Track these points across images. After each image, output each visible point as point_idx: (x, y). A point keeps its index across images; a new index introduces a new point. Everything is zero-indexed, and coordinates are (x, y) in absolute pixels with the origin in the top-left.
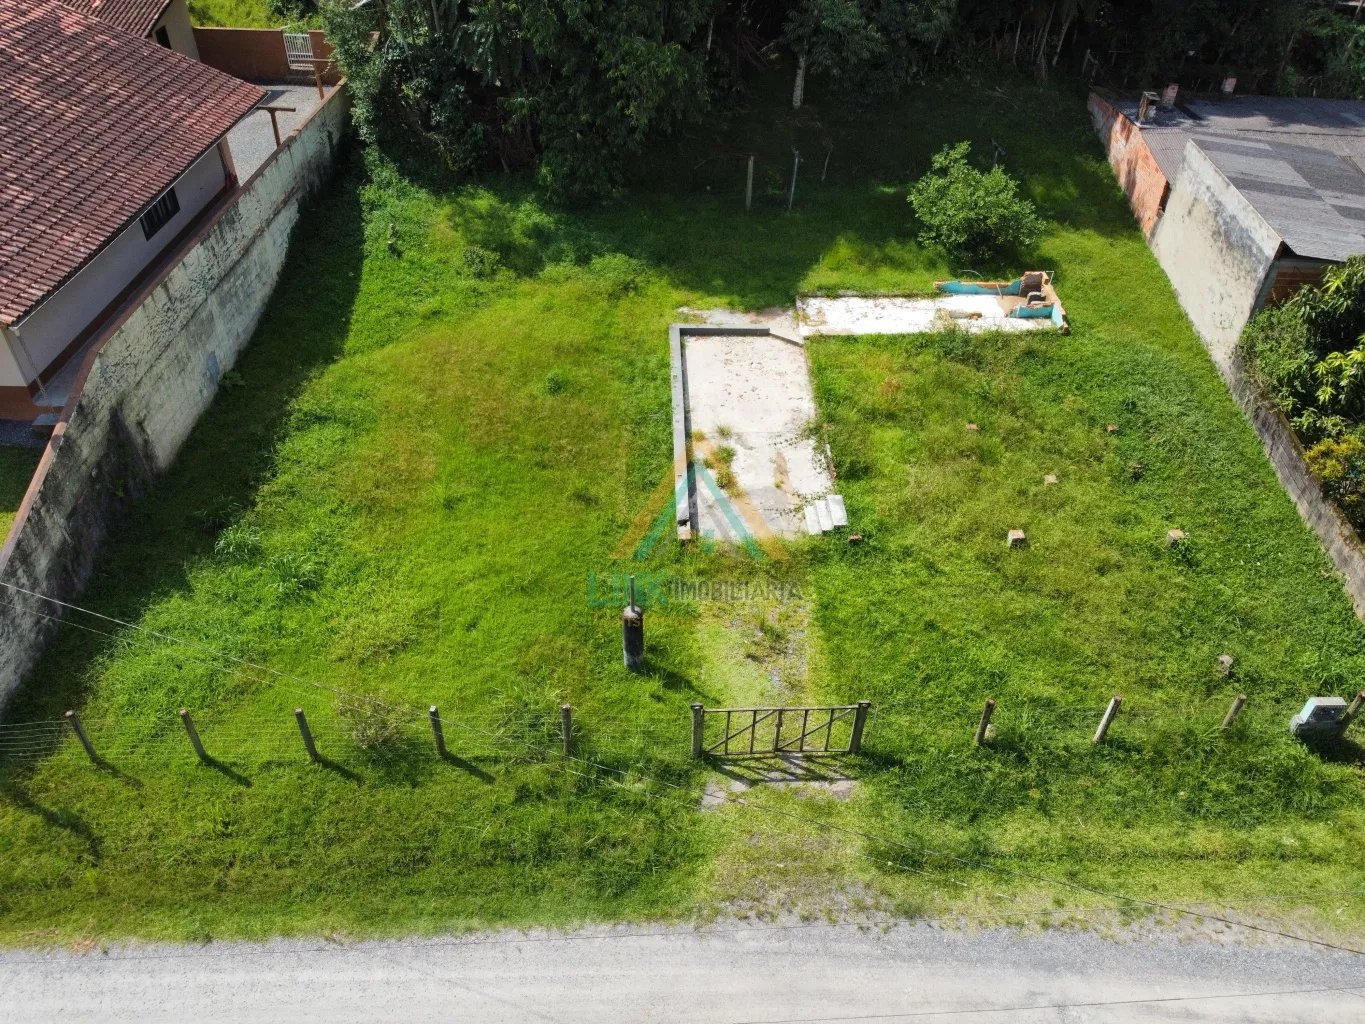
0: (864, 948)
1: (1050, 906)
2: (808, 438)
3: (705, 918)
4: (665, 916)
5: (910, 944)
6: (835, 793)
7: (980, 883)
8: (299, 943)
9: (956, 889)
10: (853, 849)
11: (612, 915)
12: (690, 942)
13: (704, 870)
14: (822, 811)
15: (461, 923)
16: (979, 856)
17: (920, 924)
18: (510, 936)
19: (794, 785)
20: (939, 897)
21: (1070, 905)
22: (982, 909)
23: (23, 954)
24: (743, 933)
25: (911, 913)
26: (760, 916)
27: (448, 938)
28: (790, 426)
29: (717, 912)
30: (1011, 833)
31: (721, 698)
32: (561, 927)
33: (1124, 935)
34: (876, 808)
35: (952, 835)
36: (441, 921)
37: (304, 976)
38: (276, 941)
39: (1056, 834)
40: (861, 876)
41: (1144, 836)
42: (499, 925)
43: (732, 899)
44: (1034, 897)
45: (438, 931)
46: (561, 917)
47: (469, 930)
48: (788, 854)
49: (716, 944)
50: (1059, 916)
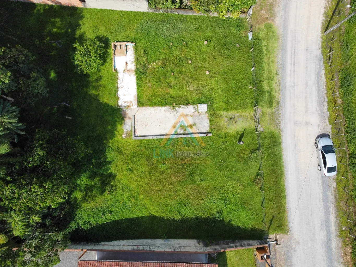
0: (284, 110)
1: (276, 84)
2: (176, 109)
3: (280, 131)
4: (280, 136)
5: (283, 104)
6: (260, 111)
7: (273, 93)
8: (285, 184)
9: (274, 97)
10: (270, 110)
11: (280, 144)
12: (284, 133)
13: (273, 131)
14: (263, 114)
15: (282, 163)
16: (270, 92)
17: (280, 102)
18: (284, 157)
19: (259, 118)
20: (275, 99)
21: (276, 82)
22: (277, 94)
23: (288, 219)
24: (282, 126)
25: (278, 103)
26: (280, 123)
27: (284, 165)
28: (171, 113)
29: (279, 129)
30: (266, 87)
31: (244, 128)
32: (282, 150)
33: (280, 76)
34: (263, 106)
35: (266, 95)
36: (281, 166)
37: (290, 182)
38: (285, 187)
39: (266, 81)
40: (273, 110)
41: (266, 69)
42: (282, 158)
43: (277, 127)
44: (274, 86)
45: (283, 166)
46: (281, 150)
47: (283, 162)
48: (270, 119)
49: (284, 129)
50: (278, 83)
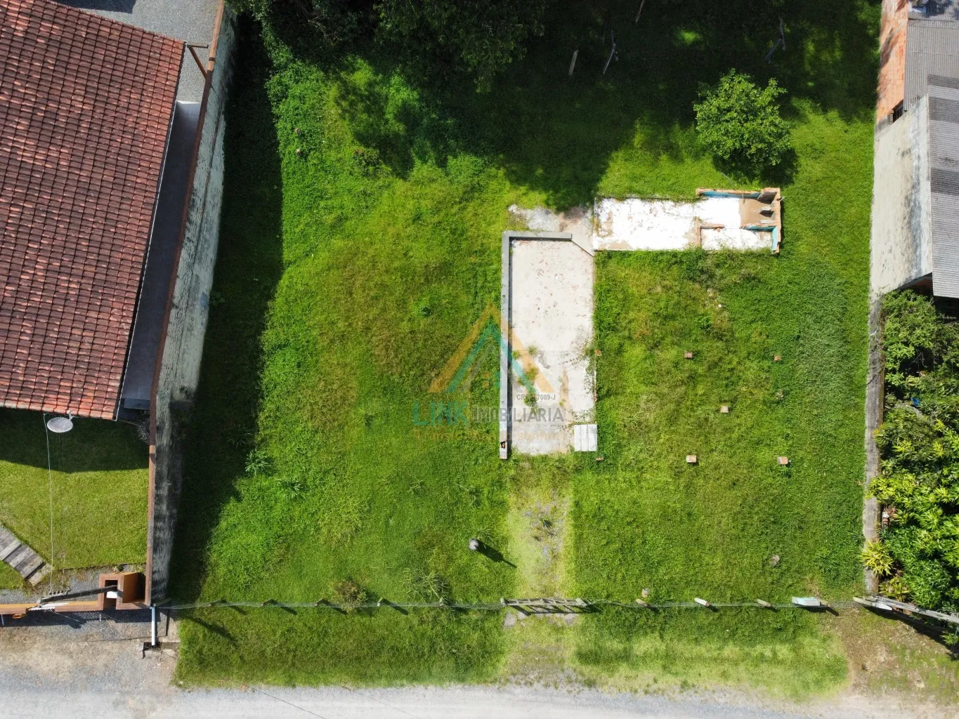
0: (568, 700)
1: (651, 682)
2: (584, 358)
3: (501, 682)
4: (485, 682)
5: (587, 699)
6: (567, 621)
7: (624, 669)
8: (332, 688)
9: (612, 672)
10: (569, 653)
11: (462, 680)
12: (495, 695)
13: (503, 660)
14: (558, 629)
15: (398, 682)
16: (625, 656)
17: (593, 690)
18: (419, 689)
19: (547, 615)
20: (605, 675)
21: (660, 682)
22: (621, 682)
23: (220, 691)
24: (518, 690)
25: (590, 684)
26: (526, 684)
27: (393, 689)
28: (575, 345)
29: (508, 680)
30: (644, 645)
31: (517, 564)
32: (441, 685)
33: (678, 697)
34: (583, 629)
35: (616, 645)
36: (391, 679)
37: (338, 704)
38: (322, 687)
39: (663, 647)
40: (571, 664)
41: (701, 649)
42: (415, 683)
43: (514, 675)
44: (647, 675)
45: (390, 685)
46: (440, 680)
47: (402, 685)
48: (542, 652)
49: (507, 696)
50: (654, 687)
